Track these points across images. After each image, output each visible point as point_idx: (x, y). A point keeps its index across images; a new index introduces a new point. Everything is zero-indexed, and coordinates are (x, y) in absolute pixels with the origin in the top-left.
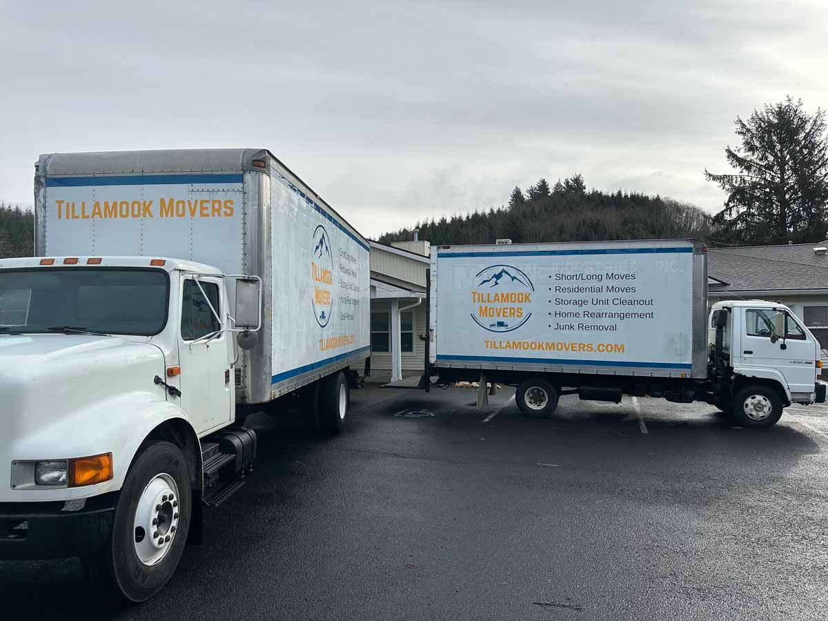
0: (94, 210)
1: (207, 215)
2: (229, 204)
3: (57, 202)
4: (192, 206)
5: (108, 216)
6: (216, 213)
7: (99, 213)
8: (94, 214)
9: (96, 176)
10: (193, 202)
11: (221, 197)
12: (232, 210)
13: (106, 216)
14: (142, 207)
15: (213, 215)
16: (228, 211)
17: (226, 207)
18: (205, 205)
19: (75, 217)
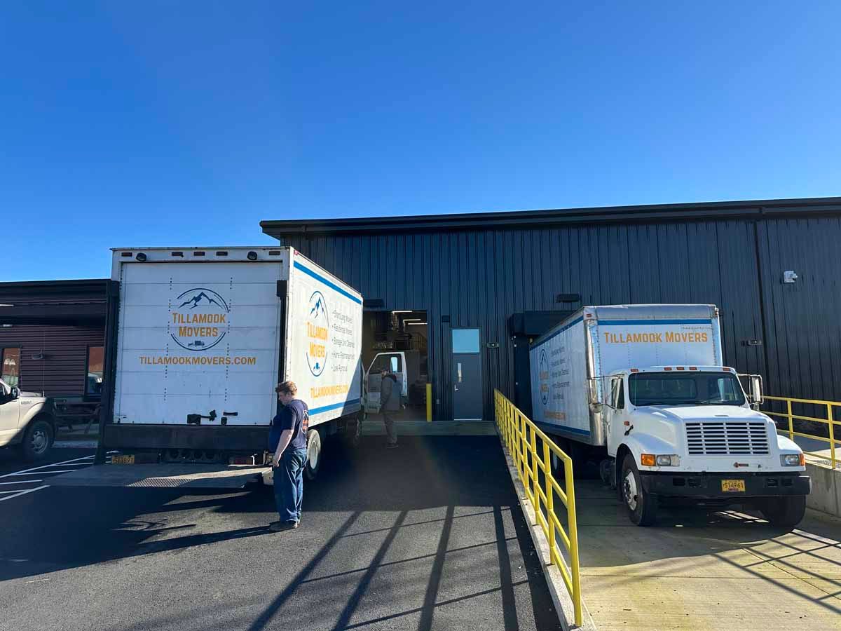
1: (693, 341)
2: (704, 335)
3: (605, 334)
4: (684, 336)
7: (631, 340)
8: (628, 340)
9: (627, 320)
11: (699, 331)
12: (705, 338)
13: (635, 341)
14: (655, 337)
15: (696, 341)
17: (703, 337)
18: (691, 336)
19: (616, 342)
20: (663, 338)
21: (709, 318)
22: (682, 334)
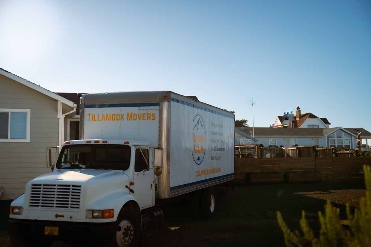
0: (102, 118)
1: (145, 120)
3: (88, 114)
4: (140, 116)
6: (149, 119)
7: (104, 119)
9: (103, 104)
10: (140, 114)
11: (151, 112)
12: (155, 117)
13: (106, 120)
14: (120, 116)
15: (148, 120)
16: (153, 118)
17: (152, 116)
18: (144, 115)
19: (95, 120)
20: (125, 117)
21: (158, 102)
22: (138, 114)
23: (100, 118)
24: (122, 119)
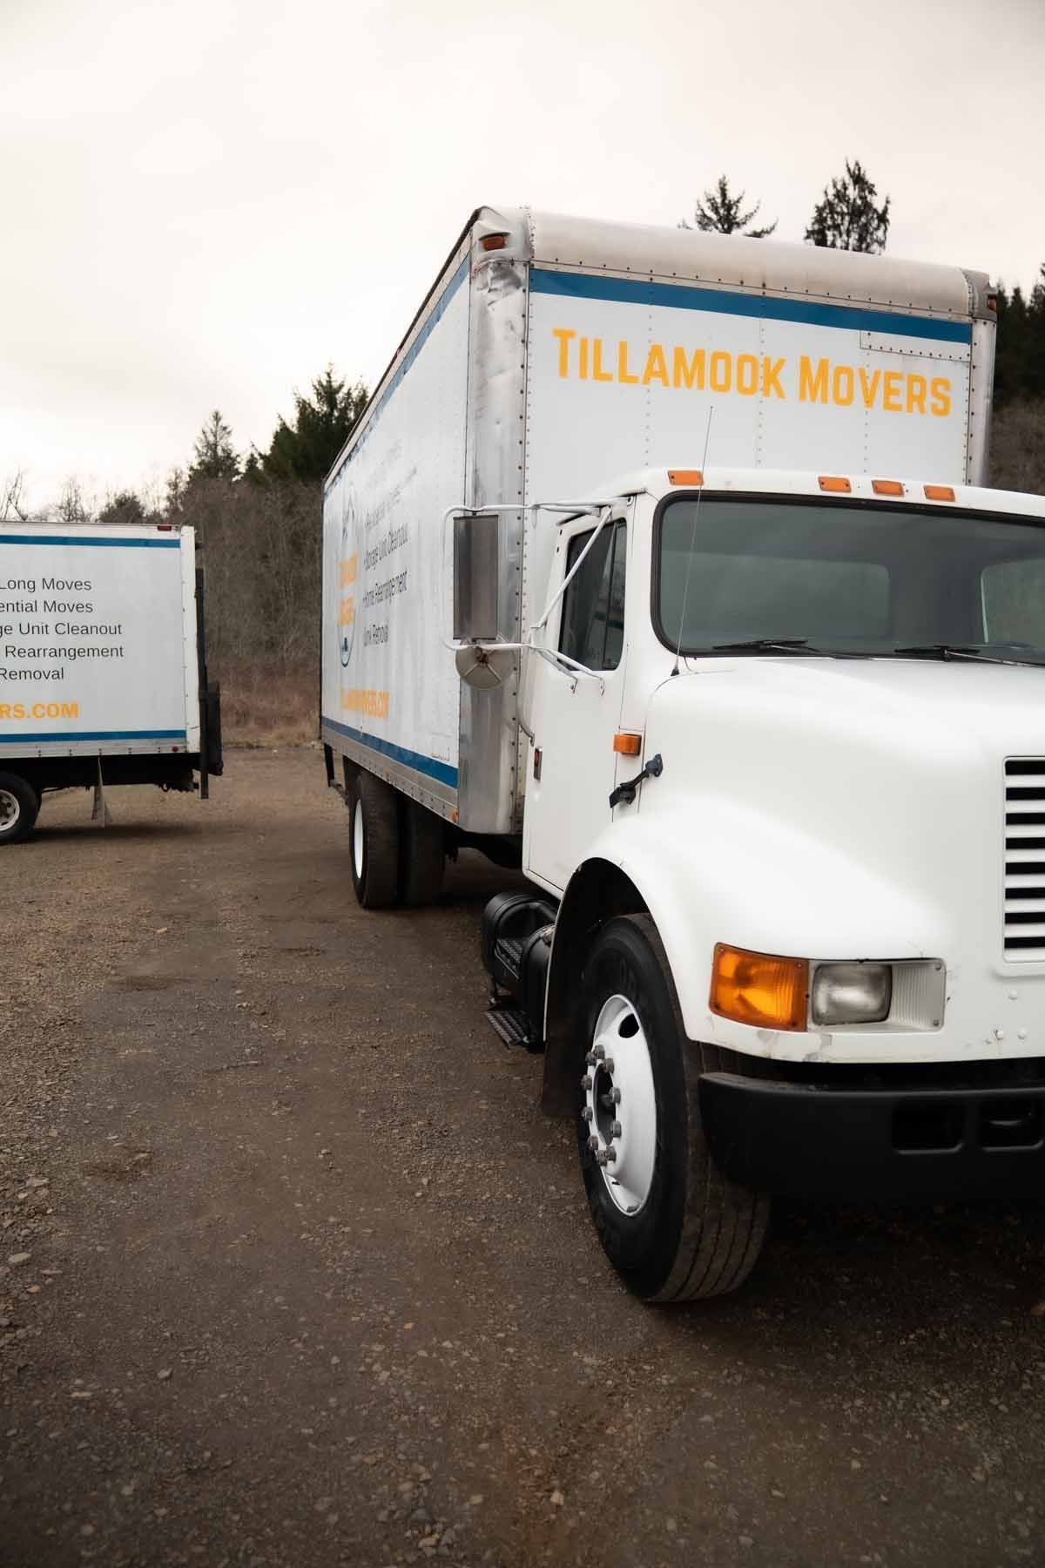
0: (650, 367)
1: (897, 408)
2: (940, 389)
3: (557, 332)
4: (869, 382)
5: (683, 383)
6: (915, 405)
7: (662, 374)
8: (649, 374)
9: (656, 280)
10: (870, 373)
11: (926, 370)
12: (946, 400)
13: (677, 384)
14: (761, 372)
16: (941, 405)
17: (935, 394)
18: (894, 384)
19: (601, 376)
20: (789, 378)
21: (967, 320)
22: (862, 373)
23: (637, 366)
24: (772, 388)
